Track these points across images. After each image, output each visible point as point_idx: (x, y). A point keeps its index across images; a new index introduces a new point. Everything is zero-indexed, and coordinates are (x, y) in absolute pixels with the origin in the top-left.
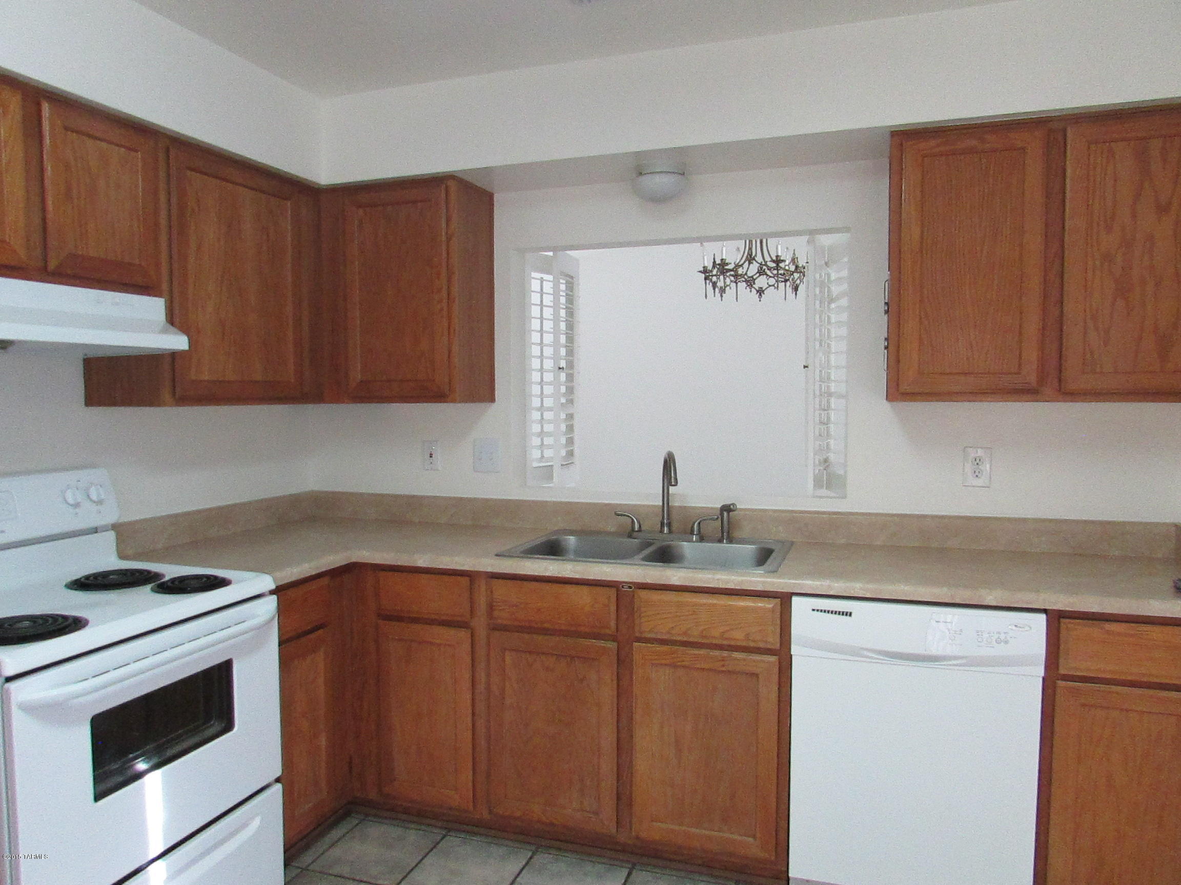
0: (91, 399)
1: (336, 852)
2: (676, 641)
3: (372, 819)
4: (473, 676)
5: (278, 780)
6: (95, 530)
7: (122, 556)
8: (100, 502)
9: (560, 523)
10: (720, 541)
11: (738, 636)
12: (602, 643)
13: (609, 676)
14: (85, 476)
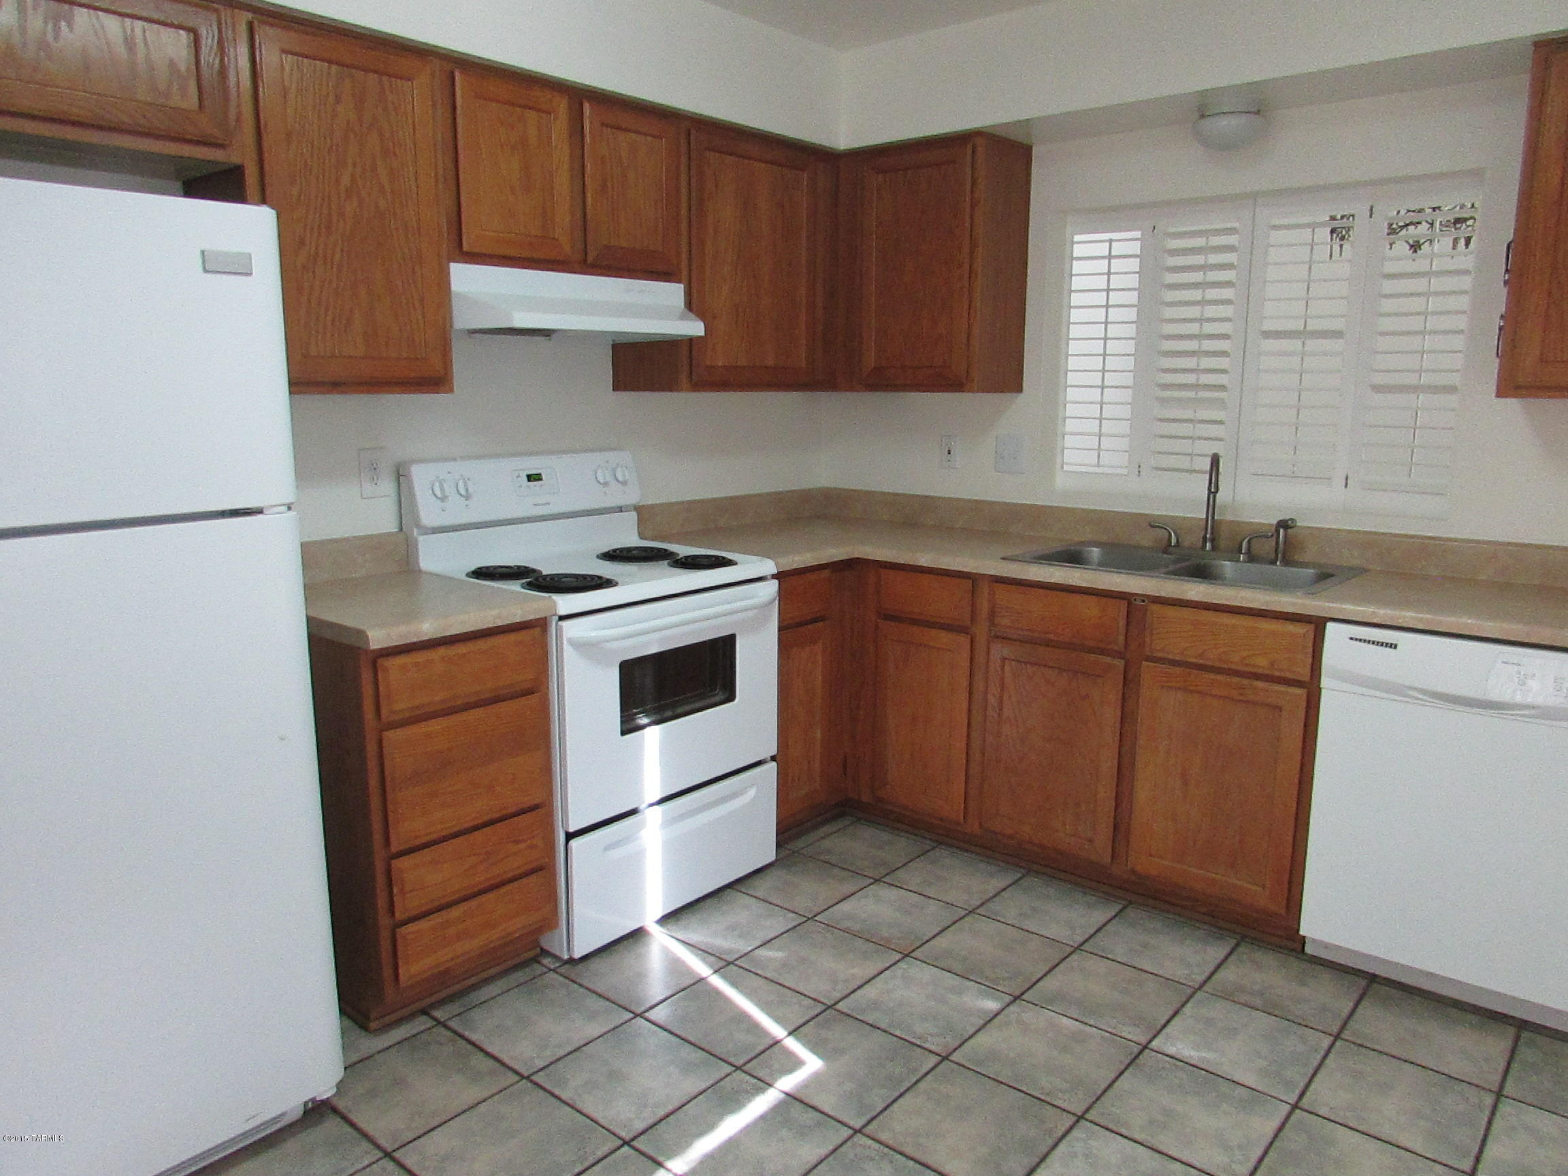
0: (619, 384)
1: (827, 843)
2: (1191, 663)
3: (864, 822)
4: (971, 685)
5: (773, 758)
6: (620, 509)
7: (642, 536)
8: (624, 483)
9: (1087, 534)
10: (1273, 562)
11: (1261, 663)
12: (1108, 660)
13: (1114, 696)
14: (612, 456)
